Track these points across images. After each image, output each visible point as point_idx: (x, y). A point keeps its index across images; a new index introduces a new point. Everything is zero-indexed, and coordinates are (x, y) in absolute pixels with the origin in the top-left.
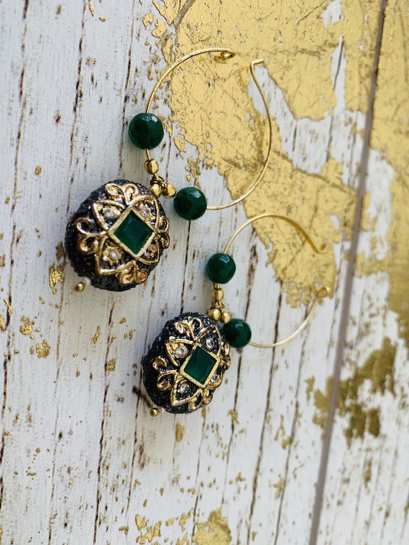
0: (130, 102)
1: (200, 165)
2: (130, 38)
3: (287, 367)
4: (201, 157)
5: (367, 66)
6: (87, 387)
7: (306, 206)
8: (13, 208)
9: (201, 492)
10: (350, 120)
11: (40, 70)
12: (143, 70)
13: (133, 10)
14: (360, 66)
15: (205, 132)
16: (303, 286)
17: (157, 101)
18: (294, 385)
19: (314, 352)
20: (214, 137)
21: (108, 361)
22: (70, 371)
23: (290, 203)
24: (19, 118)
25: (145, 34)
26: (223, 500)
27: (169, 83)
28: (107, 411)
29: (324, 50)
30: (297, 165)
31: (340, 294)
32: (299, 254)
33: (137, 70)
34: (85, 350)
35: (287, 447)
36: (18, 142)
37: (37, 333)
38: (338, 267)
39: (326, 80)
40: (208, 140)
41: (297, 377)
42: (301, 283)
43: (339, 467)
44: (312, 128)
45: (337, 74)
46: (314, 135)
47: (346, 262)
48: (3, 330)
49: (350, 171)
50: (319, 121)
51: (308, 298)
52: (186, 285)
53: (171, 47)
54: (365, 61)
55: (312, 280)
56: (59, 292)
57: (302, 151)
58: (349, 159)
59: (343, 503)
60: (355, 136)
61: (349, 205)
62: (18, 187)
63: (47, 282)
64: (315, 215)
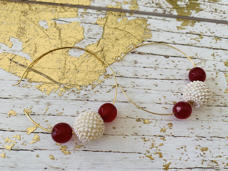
0: (88, 99)
1: (106, 74)
2: (68, 100)
3: (173, 38)
4: (103, 74)
5: (60, 9)
7: (115, 33)
8: (126, 135)
9: (217, 70)
10: (81, 15)
12: (77, 95)
13: (58, 100)
14: (61, 12)
15: (95, 73)
16: (144, 32)
17: (87, 90)
18: (180, 34)
19: (167, 27)
20: (96, 70)
21: (173, 104)
23: (115, 39)
25: (65, 95)
26: (221, 61)
27: (80, 86)
29: (58, 27)
30: (101, 37)
31: (146, 16)
32: (133, 34)
33: (78, 97)
34: (170, 111)
35: (202, 36)
36: (106, 135)
37: (165, 127)
38: (136, 18)
39: (68, 26)
40: (97, 71)
41: (177, 33)
42: (143, 33)
43: (211, 14)
44: (87, 31)
45: (65, 21)
46: (89, 30)
47: (134, 14)
48: (164, 138)
49: (100, 15)
50: (84, 28)
51: (148, 30)
52: (146, 78)
53: (68, 86)
54: (58, 10)
55: (141, 28)
56: (152, 120)
57: (96, 35)
58: (96, 15)
59: (224, 12)
60: (87, 13)
61: (113, 14)
62: (120, 134)
63: (149, 124)
64: (118, 28)
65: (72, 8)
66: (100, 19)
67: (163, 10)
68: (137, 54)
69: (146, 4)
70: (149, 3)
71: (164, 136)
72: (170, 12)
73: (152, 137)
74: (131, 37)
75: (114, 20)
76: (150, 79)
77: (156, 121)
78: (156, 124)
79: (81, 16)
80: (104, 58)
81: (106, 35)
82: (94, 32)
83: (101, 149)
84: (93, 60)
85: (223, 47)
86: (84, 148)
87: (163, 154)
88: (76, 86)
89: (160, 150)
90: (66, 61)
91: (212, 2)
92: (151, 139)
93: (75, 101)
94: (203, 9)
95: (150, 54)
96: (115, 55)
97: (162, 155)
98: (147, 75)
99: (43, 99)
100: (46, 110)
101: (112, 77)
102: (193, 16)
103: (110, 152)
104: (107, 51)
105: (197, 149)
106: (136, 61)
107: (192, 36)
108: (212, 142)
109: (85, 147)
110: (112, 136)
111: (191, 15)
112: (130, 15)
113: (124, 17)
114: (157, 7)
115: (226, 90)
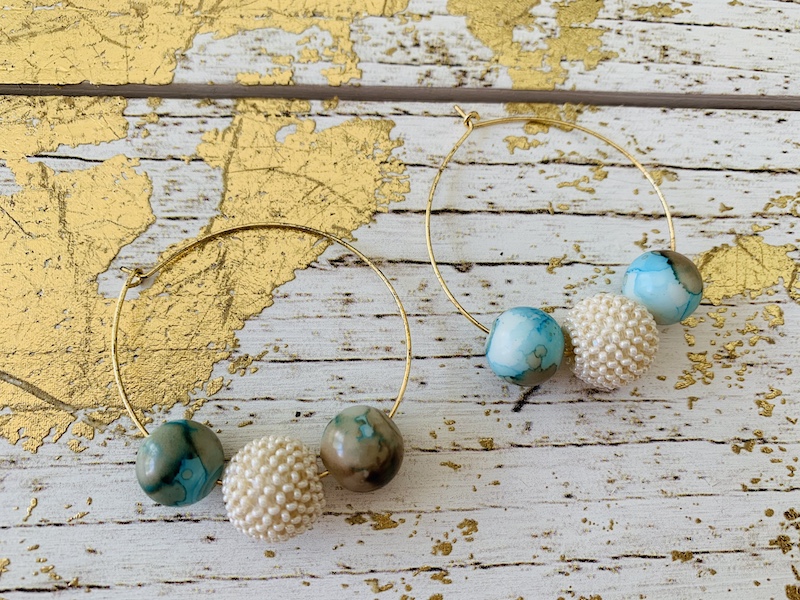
1: (236, 356)
2: (103, 466)
3: (491, 187)
4: (226, 355)
5: (59, 109)
6: (513, 470)
8: (313, 577)
10: (139, 127)
11: (160, 564)
12: (135, 445)
13: (71, 467)
14: (61, 120)
15: (194, 356)
16: (379, 176)
18: (517, 170)
19: (471, 144)
20: (198, 342)
21: (481, 447)
22: (493, 493)
24: (217, 581)
25: (94, 448)
28: (541, 442)
29: (53, 187)
30: (216, 210)
31: (386, 108)
32: (336, 189)
34: (469, 477)
35: (605, 169)
36: (242, 579)
37: (450, 536)
38: (350, 118)
39: (93, 177)
40: (204, 348)
41: (506, 166)
42: (375, 180)
43: (643, 69)
44: (163, 191)
45: (81, 159)
46: (172, 186)
47: (341, 102)
48: (447, 574)
49: (210, 117)
50: (151, 182)
51: (397, 163)
52: (386, 357)
53: (101, 413)
54: (52, 113)
55: (370, 161)
56: (403, 516)
57: (196, 203)
58: (194, 119)
59: (698, 55)
60: (161, 116)
61: (259, 112)
62: (290, 574)
63: (392, 530)
64: (280, 169)
65: (101, 100)
66: (212, 135)
67: (455, 73)
68: (352, 267)
69: (391, 52)
70: (402, 46)
71: (444, 568)
72: (482, 79)
73: (403, 574)
74: (331, 198)
75: (265, 137)
76: (399, 359)
77: (418, 517)
78: (416, 528)
79: (137, 131)
80: (228, 293)
81: (234, 198)
82: (190, 192)
84: (186, 304)
85: (682, 206)
90: (89, 319)
91: (653, 19)
92: (400, 582)
93: (127, 466)
94: (615, 50)
95: (402, 261)
96: (270, 279)
98: (388, 345)
99: (17, 471)
100: (28, 509)
101: (260, 364)
102: (574, 86)
104: (240, 263)
106: (347, 295)
107: (566, 174)
108: (617, 574)
110: (263, 582)
111: (566, 82)
112: (326, 110)
113: (302, 118)
114: (432, 61)
115: (682, 378)
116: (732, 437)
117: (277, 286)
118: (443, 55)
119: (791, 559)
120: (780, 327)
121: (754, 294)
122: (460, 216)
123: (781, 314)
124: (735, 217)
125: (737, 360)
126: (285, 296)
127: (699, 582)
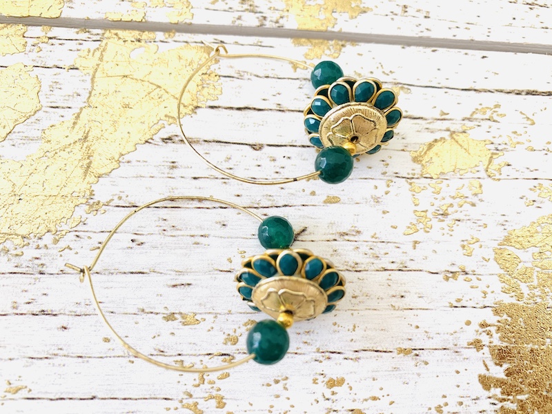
0: (43, 269)
1: (91, 201)
3: (279, 94)
4: (84, 201)
7: (123, 88)
8: (136, 357)
9: (391, 174)
10: (34, 45)
11: (27, 345)
12: (15, 261)
15: (62, 200)
16: (200, 83)
17: (40, 246)
18: (298, 83)
19: (267, 64)
20: (65, 191)
23: (120, 106)
24: (66, 358)
26: (403, 150)
27: (24, 237)
30: (85, 102)
32: (169, 90)
33: (16, 266)
36: (85, 357)
37: (237, 331)
38: (182, 44)
40: (69, 195)
41: (291, 81)
42: (198, 86)
43: (390, 20)
44: (49, 89)
47: (177, 34)
48: (233, 358)
49: (85, 41)
50: (40, 82)
51: (214, 74)
52: (198, 206)
56: (204, 316)
57: (71, 98)
58: (74, 42)
59: (428, 12)
60: (50, 38)
61: (120, 38)
62: (120, 355)
63: (196, 326)
64: (131, 77)
65: (9, 26)
66: (86, 53)
67: (258, 18)
68: (177, 143)
69: (214, 2)
71: (231, 354)
72: (277, 22)
73: (201, 358)
74: (165, 96)
75: (122, 55)
76: (208, 208)
77: (216, 317)
78: (213, 325)
79: (33, 48)
80: (88, 158)
81: (98, 95)
82: (67, 90)
83: (69, 393)
84: (59, 165)
85: (413, 111)
86: (27, 392)
87: (226, 399)
88: (11, 236)
89: (219, 390)
92: (200, 363)
93: (8, 275)
94: (370, 7)
95: (214, 141)
96: (118, 150)
97: (224, 401)
101: (108, 207)
102: (341, 29)
103: (92, 399)
104: (98, 139)
105: (315, 381)
106: (173, 162)
108: (357, 363)
109: (30, 390)
110: (100, 359)
111: (335, 26)
112: (166, 38)
113: (149, 44)
114: (243, 9)
115: (409, 227)
116: (444, 270)
117: (123, 155)
118: (251, 6)
119: (483, 356)
120: (479, 195)
121: (462, 172)
122: (256, 112)
123: (481, 186)
124: (450, 120)
125: (449, 216)
126: (128, 162)
127: (416, 370)
